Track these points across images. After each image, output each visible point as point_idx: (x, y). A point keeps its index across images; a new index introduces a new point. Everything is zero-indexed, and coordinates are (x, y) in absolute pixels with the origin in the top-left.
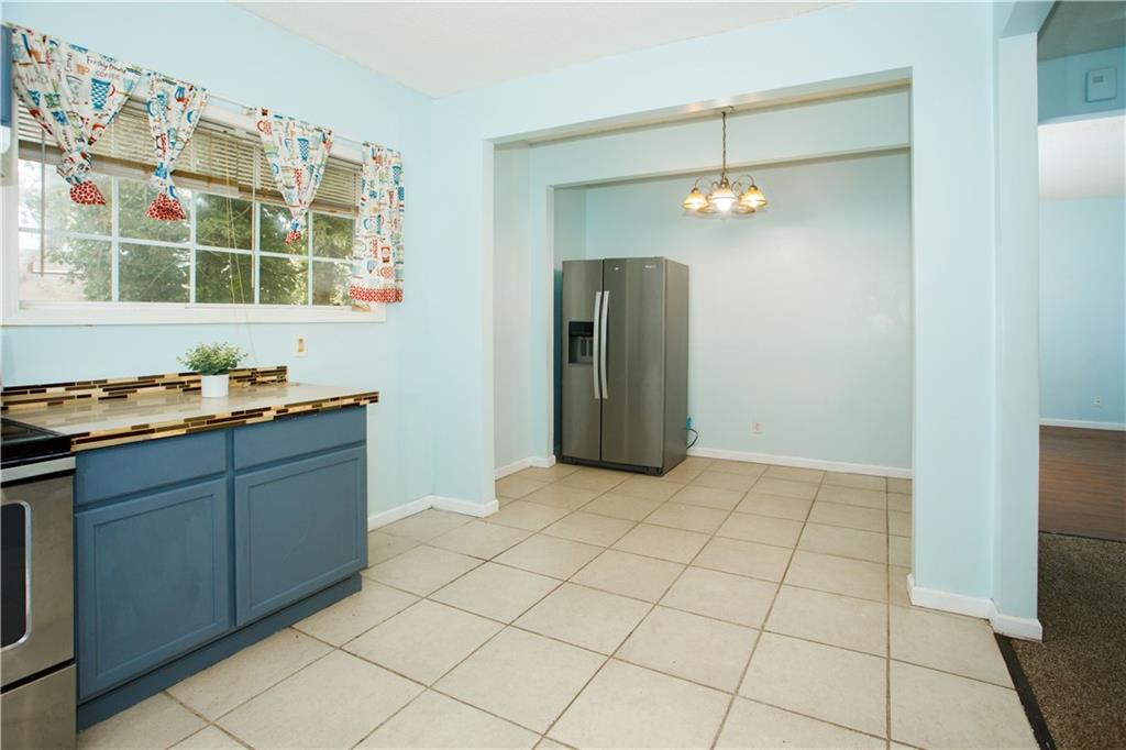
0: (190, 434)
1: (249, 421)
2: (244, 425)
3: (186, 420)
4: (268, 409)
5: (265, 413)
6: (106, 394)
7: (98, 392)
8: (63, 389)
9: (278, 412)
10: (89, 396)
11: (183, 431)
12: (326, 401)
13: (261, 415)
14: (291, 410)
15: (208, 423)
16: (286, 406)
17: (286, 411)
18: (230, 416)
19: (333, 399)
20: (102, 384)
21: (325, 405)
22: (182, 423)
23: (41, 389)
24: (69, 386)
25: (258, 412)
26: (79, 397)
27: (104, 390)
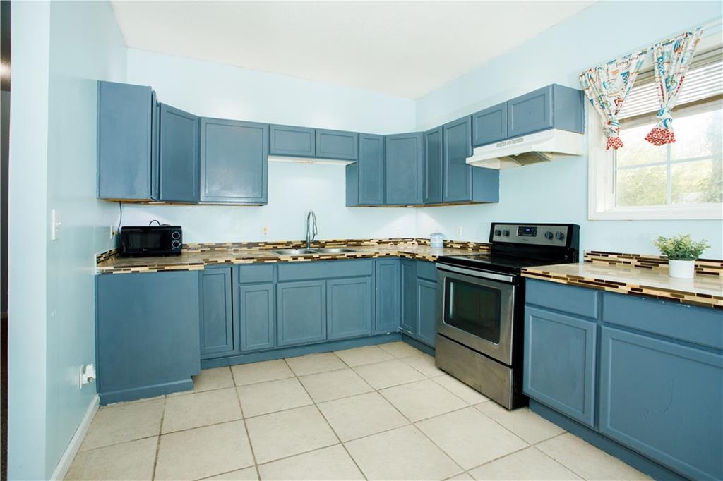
0: (569, 285)
1: (607, 289)
2: (603, 290)
3: (568, 276)
4: (624, 284)
5: (620, 286)
6: (639, 264)
7: (634, 262)
8: (616, 256)
9: (632, 289)
10: (630, 263)
11: (565, 282)
12: (692, 294)
13: (617, 287)
14: (645, 291)
15: (579, 281)
16: (641, 286)
17: (641, 290)
18: (594, 281)
19: (699, 295)
20: (637, 257)
21: (687, 298)
22: (565, 276)
23: (605, 254)
24: (619, 255)
25: (615, 285)
26: (624, 262)
27: (638, 261)
